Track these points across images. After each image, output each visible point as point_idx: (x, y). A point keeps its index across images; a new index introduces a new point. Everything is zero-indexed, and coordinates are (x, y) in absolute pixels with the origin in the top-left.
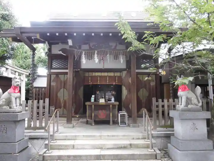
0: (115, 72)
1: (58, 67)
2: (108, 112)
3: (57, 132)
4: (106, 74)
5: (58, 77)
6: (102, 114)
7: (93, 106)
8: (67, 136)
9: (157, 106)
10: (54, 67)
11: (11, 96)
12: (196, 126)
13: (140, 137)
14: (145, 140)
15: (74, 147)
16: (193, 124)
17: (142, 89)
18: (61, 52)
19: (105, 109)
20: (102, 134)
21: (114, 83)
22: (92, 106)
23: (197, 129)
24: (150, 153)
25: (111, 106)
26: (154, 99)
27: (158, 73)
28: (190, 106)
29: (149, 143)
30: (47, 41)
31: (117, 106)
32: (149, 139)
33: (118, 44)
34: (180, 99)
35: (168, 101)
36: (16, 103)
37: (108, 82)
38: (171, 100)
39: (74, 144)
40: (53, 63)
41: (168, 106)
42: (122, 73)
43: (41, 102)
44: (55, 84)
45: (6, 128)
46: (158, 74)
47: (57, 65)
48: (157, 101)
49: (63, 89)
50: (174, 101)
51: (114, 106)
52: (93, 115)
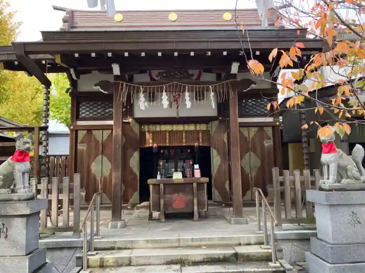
0: (198, 123)
1: (91, 115)
2: (189, 197)
3: (97, 234)
4: (180, 127)
5: (92, 133)
6: (178, 201)
7: (162, 186)
8: (115, 242)
9: (282, 184)
10: (84, 115)
11: (14, 169)
12: (358, 218)
13: (252, 242)
14: (262, 246)
15: (131, 262)
16: (351, 214)
17: (248, 154)
18: (98, 89)
19: (183, 191)
20: (181, 238)
21: (196, 144)
22: (159, 185)
23: (360, 223)
24: (274, 269)
25: (195, 185)
26: (275, 171)
27: (278, 123)
28: (345, 181)
29: (270, 251)
30: (72, 67)
31: (206, 185)
32: (268, 244)
33: (202, 71)
34: (325, 169)
35: (302, 174)
36: (24, 183)
37: (184, 141)
38: (307, 172)
39: (131, 256)
40: (81, 109)
41: (302, 183)
42: (209, 125)
43: (66, 180)
44: (85, 148)
45: (7, 229)
46: (277, 126)
47: (87, 113)
48: (281, 174)
49: (100, 156)
50: (312, 174)
51: (200, 185)
52: (162, 202)
